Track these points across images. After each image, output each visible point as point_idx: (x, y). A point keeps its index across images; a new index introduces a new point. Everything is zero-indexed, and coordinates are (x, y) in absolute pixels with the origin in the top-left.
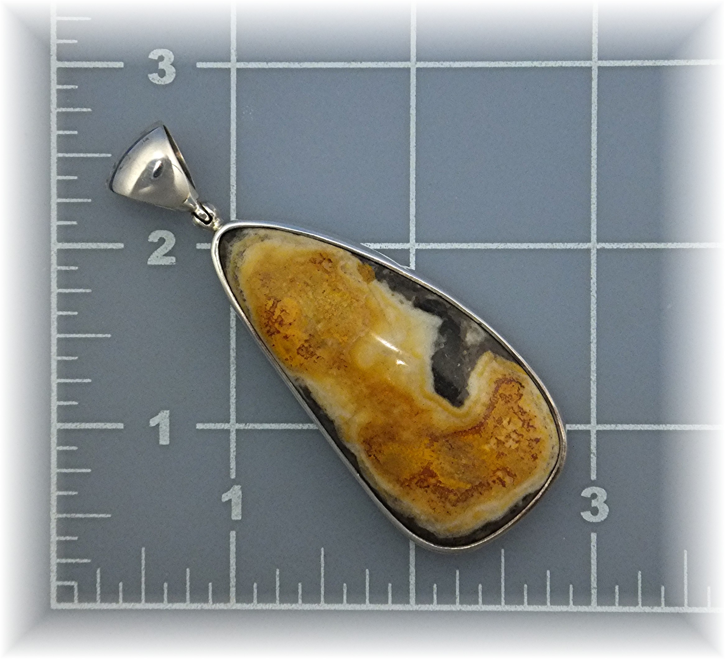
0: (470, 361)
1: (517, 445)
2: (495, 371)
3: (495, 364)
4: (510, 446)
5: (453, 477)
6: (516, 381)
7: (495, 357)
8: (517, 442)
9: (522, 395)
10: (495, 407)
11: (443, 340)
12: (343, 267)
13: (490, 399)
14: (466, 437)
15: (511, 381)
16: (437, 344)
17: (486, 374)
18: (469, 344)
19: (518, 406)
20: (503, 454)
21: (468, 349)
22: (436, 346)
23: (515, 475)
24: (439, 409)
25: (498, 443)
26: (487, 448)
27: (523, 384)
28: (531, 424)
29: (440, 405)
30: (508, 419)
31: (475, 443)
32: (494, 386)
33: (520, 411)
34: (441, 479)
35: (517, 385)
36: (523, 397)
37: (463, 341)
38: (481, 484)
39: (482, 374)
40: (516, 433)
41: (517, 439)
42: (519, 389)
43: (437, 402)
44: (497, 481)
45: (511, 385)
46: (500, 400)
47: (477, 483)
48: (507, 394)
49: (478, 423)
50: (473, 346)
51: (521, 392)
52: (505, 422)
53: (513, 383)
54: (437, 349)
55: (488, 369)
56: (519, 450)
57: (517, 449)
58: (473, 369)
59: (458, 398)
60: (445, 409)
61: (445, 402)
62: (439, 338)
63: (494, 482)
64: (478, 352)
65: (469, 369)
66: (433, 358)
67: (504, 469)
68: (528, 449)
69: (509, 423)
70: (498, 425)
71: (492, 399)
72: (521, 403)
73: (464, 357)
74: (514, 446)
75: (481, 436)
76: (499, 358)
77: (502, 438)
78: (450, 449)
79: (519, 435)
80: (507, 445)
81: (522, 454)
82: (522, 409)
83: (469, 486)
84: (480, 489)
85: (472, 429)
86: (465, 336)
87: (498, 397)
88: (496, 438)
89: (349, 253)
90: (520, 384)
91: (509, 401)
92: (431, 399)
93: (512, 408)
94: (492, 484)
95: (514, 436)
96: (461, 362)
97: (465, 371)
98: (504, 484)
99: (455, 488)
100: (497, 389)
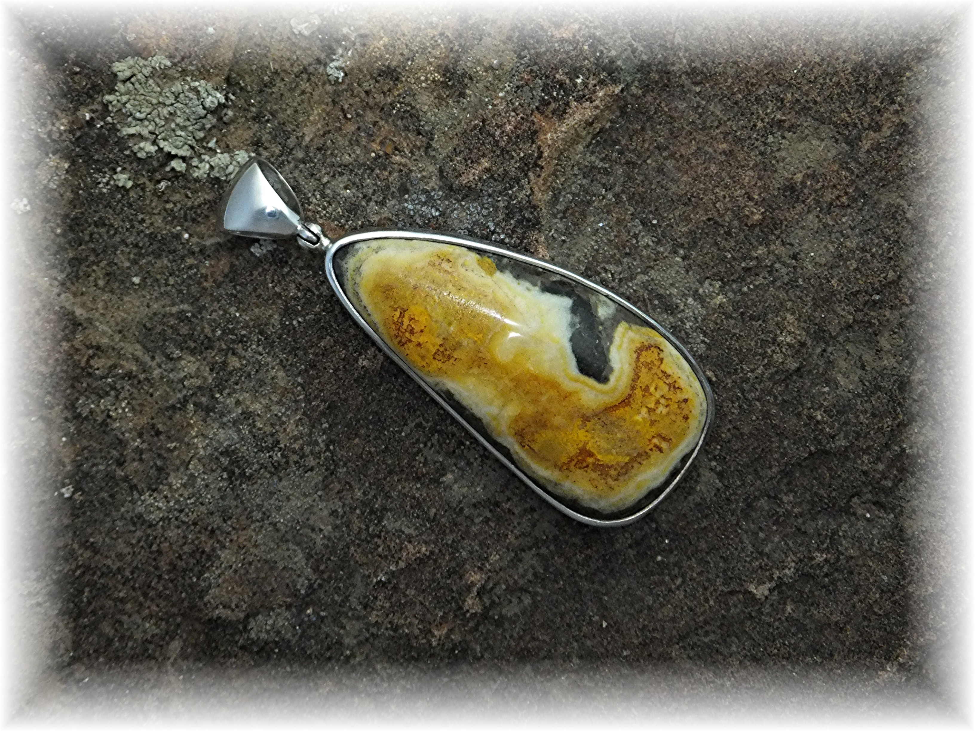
0: (607, 335)
1: (667, 409)
2: (632, 341)
3: (631, 334)
4: (661, 412)
5: (610, 453)
6: (654, 346)
7: (630, 326)
8: (667, 406)
9: (663, 359)
10: (640, 376)
11: (577, 320)
12: (463, 265)
14: (617, 412)
15: (650, 347)
16: (572, 325)
17: (625, 345)
18: (602, 318)
19: (661, 370)
20: (655, 421)
21: (602, 324)
22: (571, 327)
23: (671, 439)
24: (587, 389)
25: (649, 411)
26: (639, 418)
27: (661, 348)
28: (676, 386)
29: (586, 385)
30: (654, 386)
31: (627, 416)
32: (635, 356)
33: (664, 375)
34: (599, 457)
35: (656, 351)
36: (664, 362)
37: (595, 316)
38: (639, 455)
39: (620, 346)
40: (665, 398)
41: (666, 404)
42: (659, 354)
43: (583, 382)
44: (654, 448)
45: (651, 351)
46: (643, 368)
47: (635, 454)
48: (649, 361)
49: (627, 395)
50: (606, 320)
51: (661, 356)
52: (652, 389)
53: (652, 349)
54: (573, 330)
55: (625, 340)
56: (670, 413)
57: (668, 413)
58: (611, 342)
59: (603, 374)
60: (592, 388)
61: (591, 381)
62: (572, 318)
63: (651, 450)
64: (613, 324)
65: (608, 344)
66: (571, 340)
67: (659, 436)
68: (678, 411)
69: (656, 389)
70: (646, 394)
71: (635, 369)
72: (663, 367)
73: (600, 332)
74: (665, 411)
75: (632, 408)
76: (634, 327)
77: (652, 406)
78: (603, 426)
79: (668, 399)
80: (658, 411)
81: (674, 418)
82: (666, 373)
83: (627, 459)
84: (638, 459)
85: (621, 402)
86: (597, 311)
87: (641, 365)
88: (646, 407)
89: (465, 249)
90: (659, 348)
91: (652, 368)
92: (577, 381)
93: (656, 374)
94: (650, 452)
95: (663, 401)
96: (598, 338)
97: (605, 347)
98: (661, 450)
99: (614, 463)
100: (638, 358)
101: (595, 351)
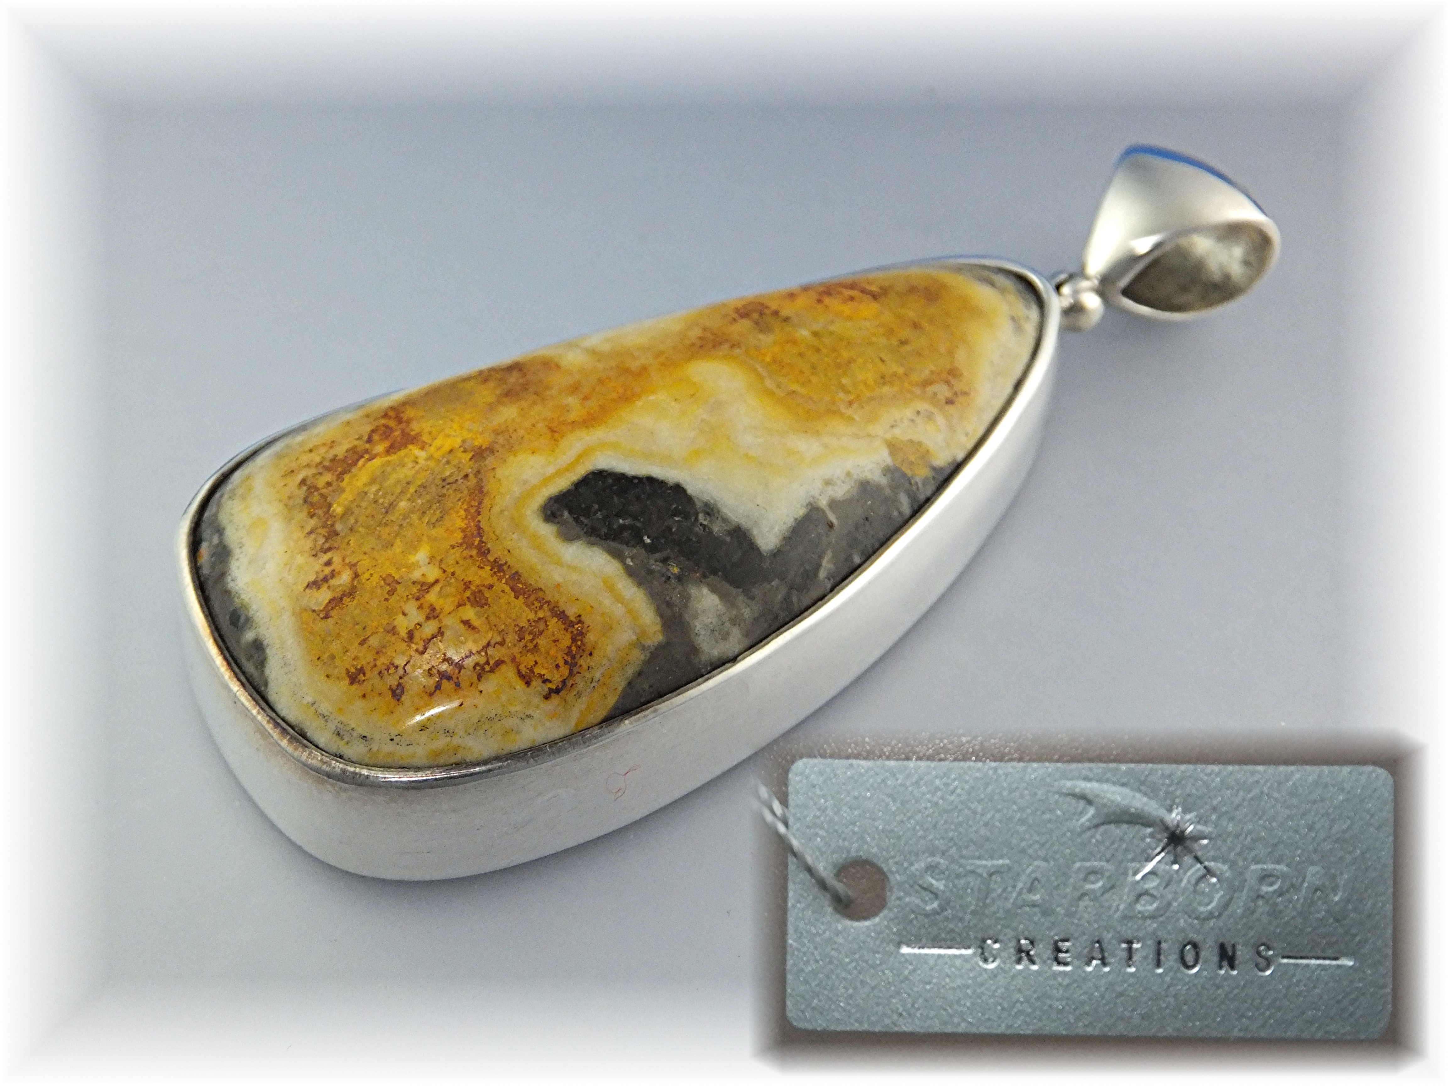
0: (650, 572)
1: (403, 633)
2: (608, 628)
3: (625, 636)
4: (404, 614)
5: (373, 481)
6: (569, 683)
7: (644, 648)
8: (411, 635)
9: (528, 684)
10: (517, 597)
11: (717, 528)
12: (930, 417)
13: (541, 589)
14: (462, 513)
15: (572, 664)
16: (711, 510)
17: (607, 601)
18: (693, 591)
19: (503, 662)
20: (392, 592)
21: (679, 578)
22: (706, 504)
23: (326, 617)
24: (551, 470)
25: (423, 584)
26: (421, 555)
27: (555, 700)
28: (445, 684)
29: (558, 474)
30: (476, 623)
31: (438, 532)
32: (571, 612)
33: (487, 663)
34: (377, 462)
35: (556, 678)
36: (520, 685)
37: (704, 576)
38: (333, 534)
39: (610, 588)
40: (434, 637)
41: (417, 635)
42: (545, 681)
43: (569, 468)
44: (327, 570)
45: (561, 663)
46: (532, 616)
47: (339, 527)
48: (542, 642)
49: (489, 546)
50: (686, 598)
51: (536, 683)
52: (469, 613)
53: (565, 671)
54: (699, 505)
55: (618, 610)
56: (389, 637)
57: (393, 631)
58: (630, 572)
59: (566, 514)
60: (546, 481)
61: (563, 483)
62: (725, 520)
63: (328, 563)
64: (669, 605)
65: (629, 562)
66: (678, 489)
67: (351, 592)
68: (382, 661)
69: (467, 623)
70: (468, 593)
71: (540, 594)
72: (508, 672)
73: (665, 561)
74: (403, 625)
75: (453, 547)
76: (638, 657)
77: (432, 597)
78: (444, 480)
79: (428, 642)
80: (411, 607)
81: (374, 641)
82: (492, 671)
83: (338, 509)
84: (324, 531)
85: (479, 528)
86: (714, 590)
87: (541, 614)
88: (437, 581)
89: (960, 456)
90: (557, 691)
91: (521, 639)
92: (580, 458)
93: (502, 644)
94: (326, 557)
95: (430, 628)
96: (651, 549)
97: (627, 552)
98: (315, 585)
99: (344, 484)
100: (562, 616)
101: (628, 522)
